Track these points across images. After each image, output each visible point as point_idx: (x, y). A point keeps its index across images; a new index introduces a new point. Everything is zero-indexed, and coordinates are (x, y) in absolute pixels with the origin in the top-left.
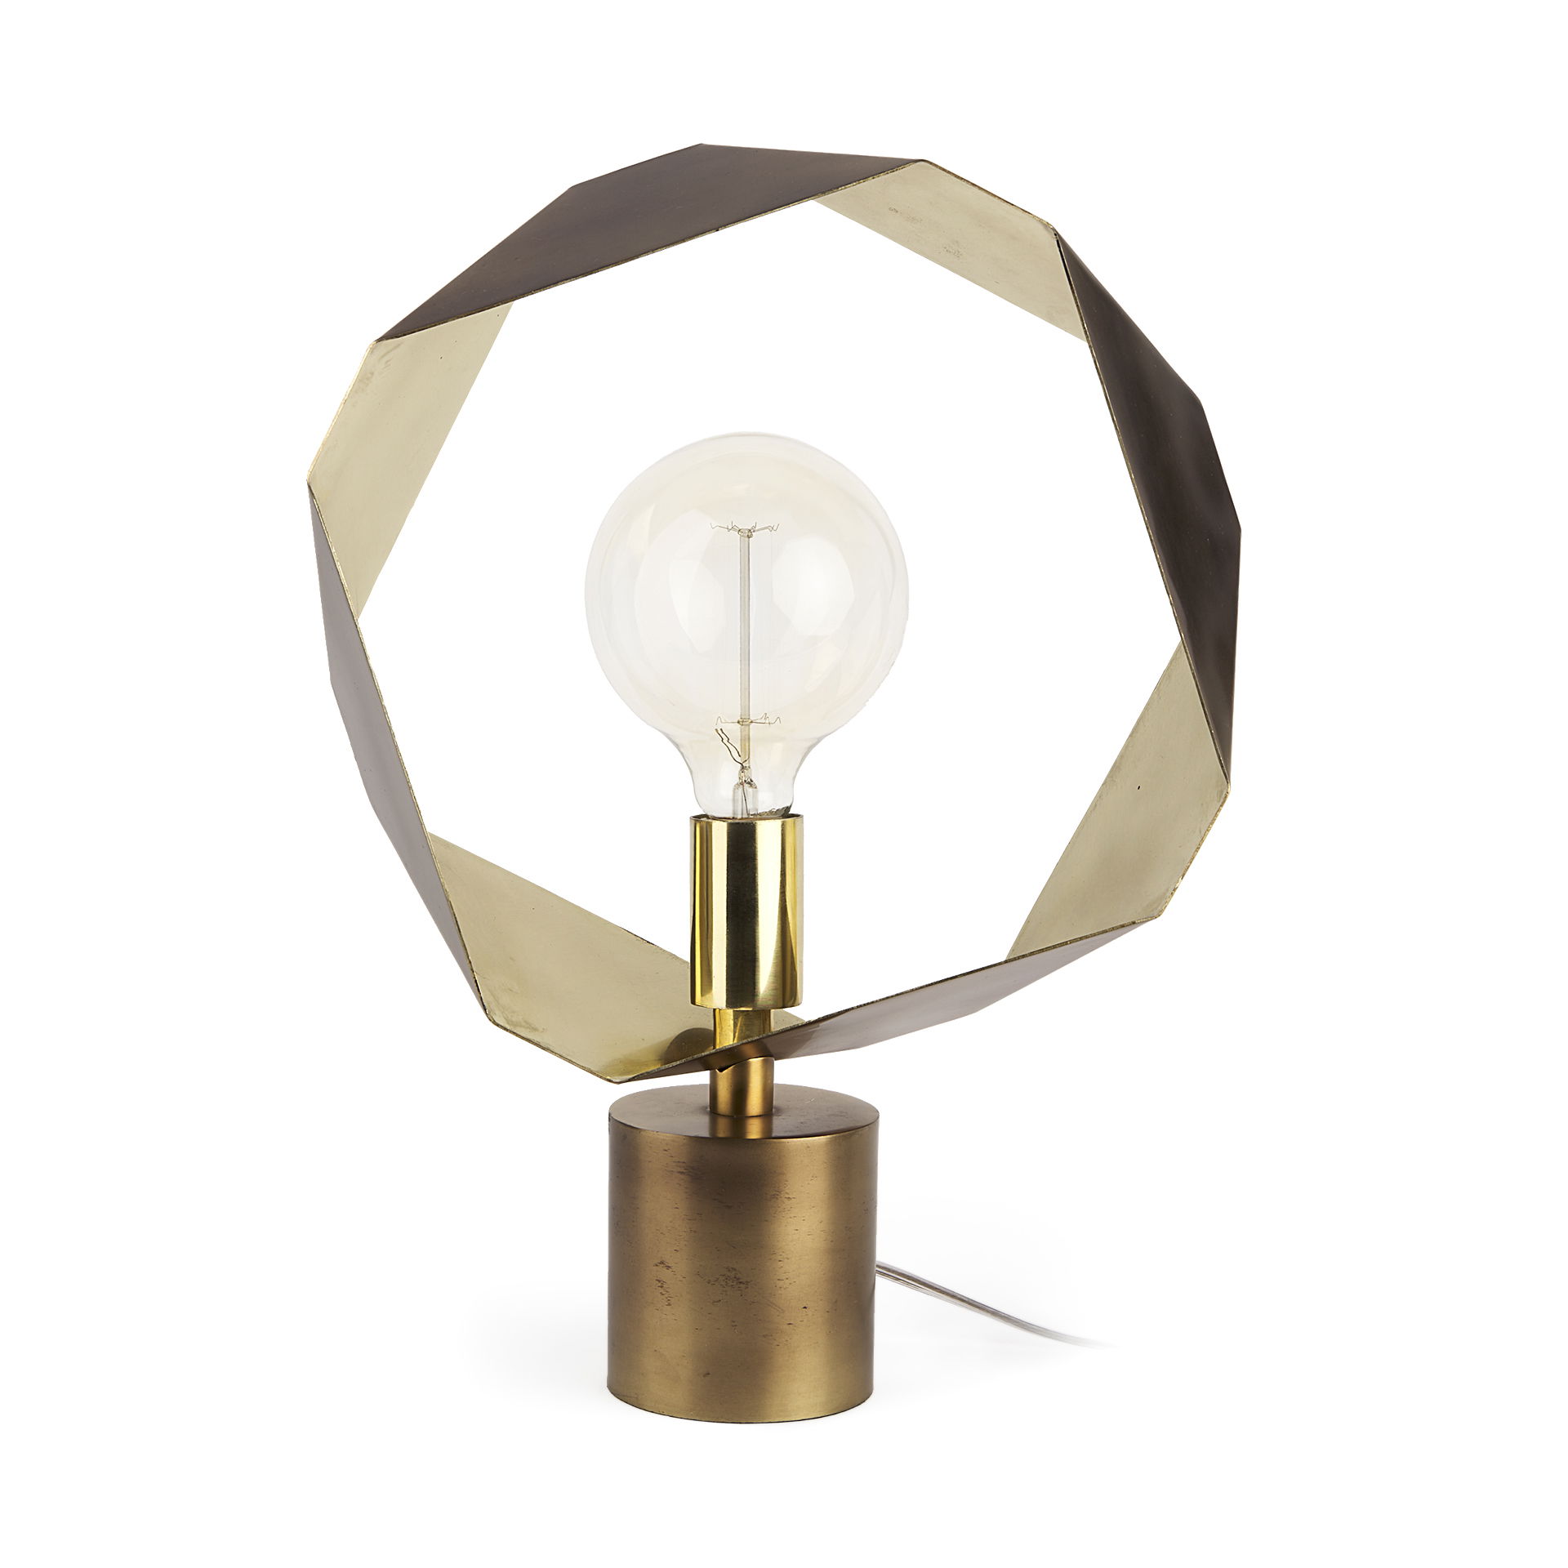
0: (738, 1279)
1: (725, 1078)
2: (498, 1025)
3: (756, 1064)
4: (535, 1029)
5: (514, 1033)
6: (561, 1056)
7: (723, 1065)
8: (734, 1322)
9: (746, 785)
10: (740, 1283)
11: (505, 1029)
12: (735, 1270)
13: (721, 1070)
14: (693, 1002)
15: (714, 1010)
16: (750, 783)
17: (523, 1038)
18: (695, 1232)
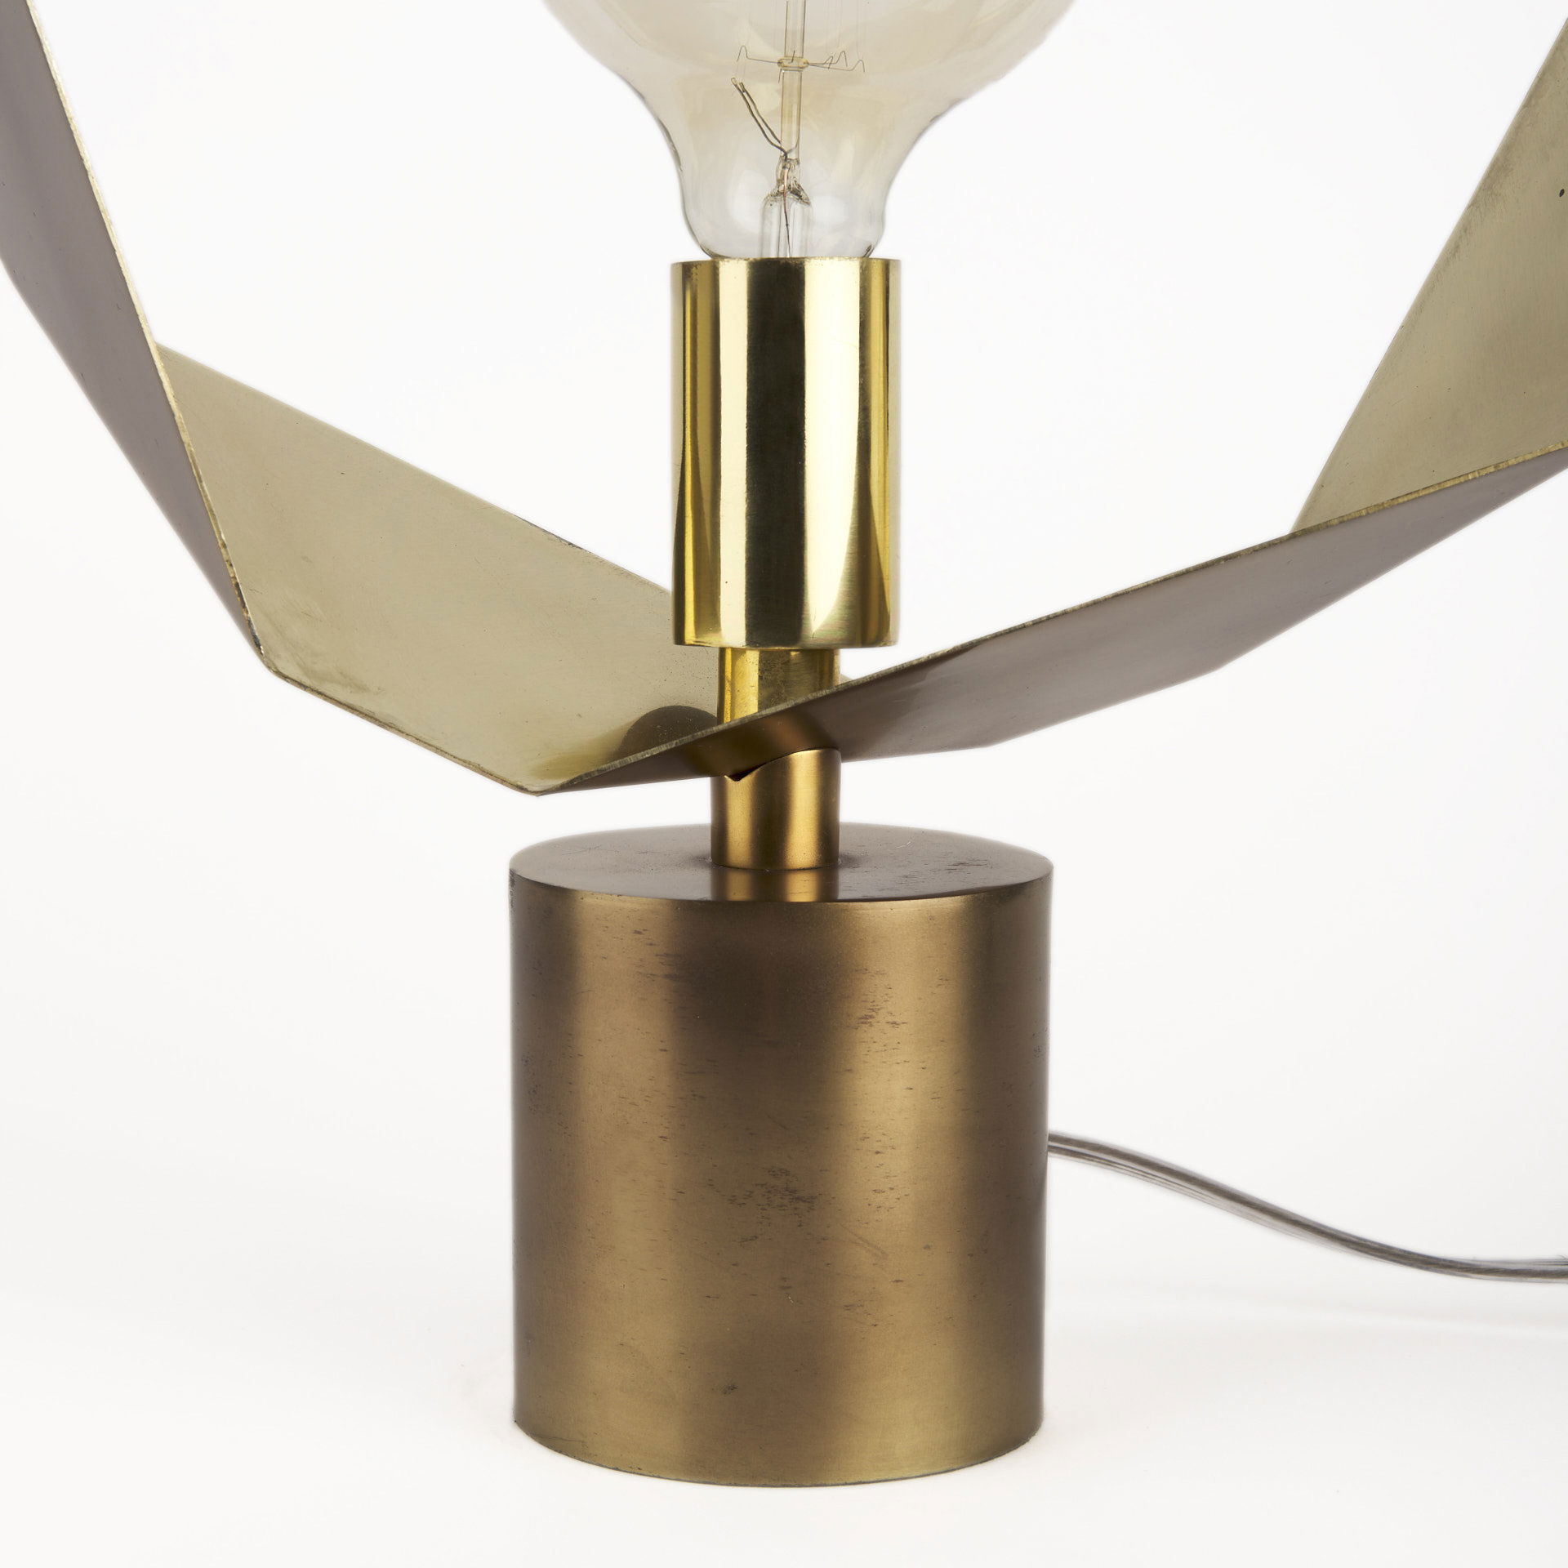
0: (795, 1191)
1: (740, 793)
2: (285, 677)
3: (804, 763)
4: (362, 689)
5: (320, 694)
6: (419, 740)
7: (742, 766)
8: (784, 1279)
9: (790, 196)
10: (798, 1199)
11: (301, 685)
12: (787, 1173)
13: (737, 776)
14: (679, 638)
15: (722, 651)
16: (797, 192)
17: (339, 703)
18: (702, 1097)
